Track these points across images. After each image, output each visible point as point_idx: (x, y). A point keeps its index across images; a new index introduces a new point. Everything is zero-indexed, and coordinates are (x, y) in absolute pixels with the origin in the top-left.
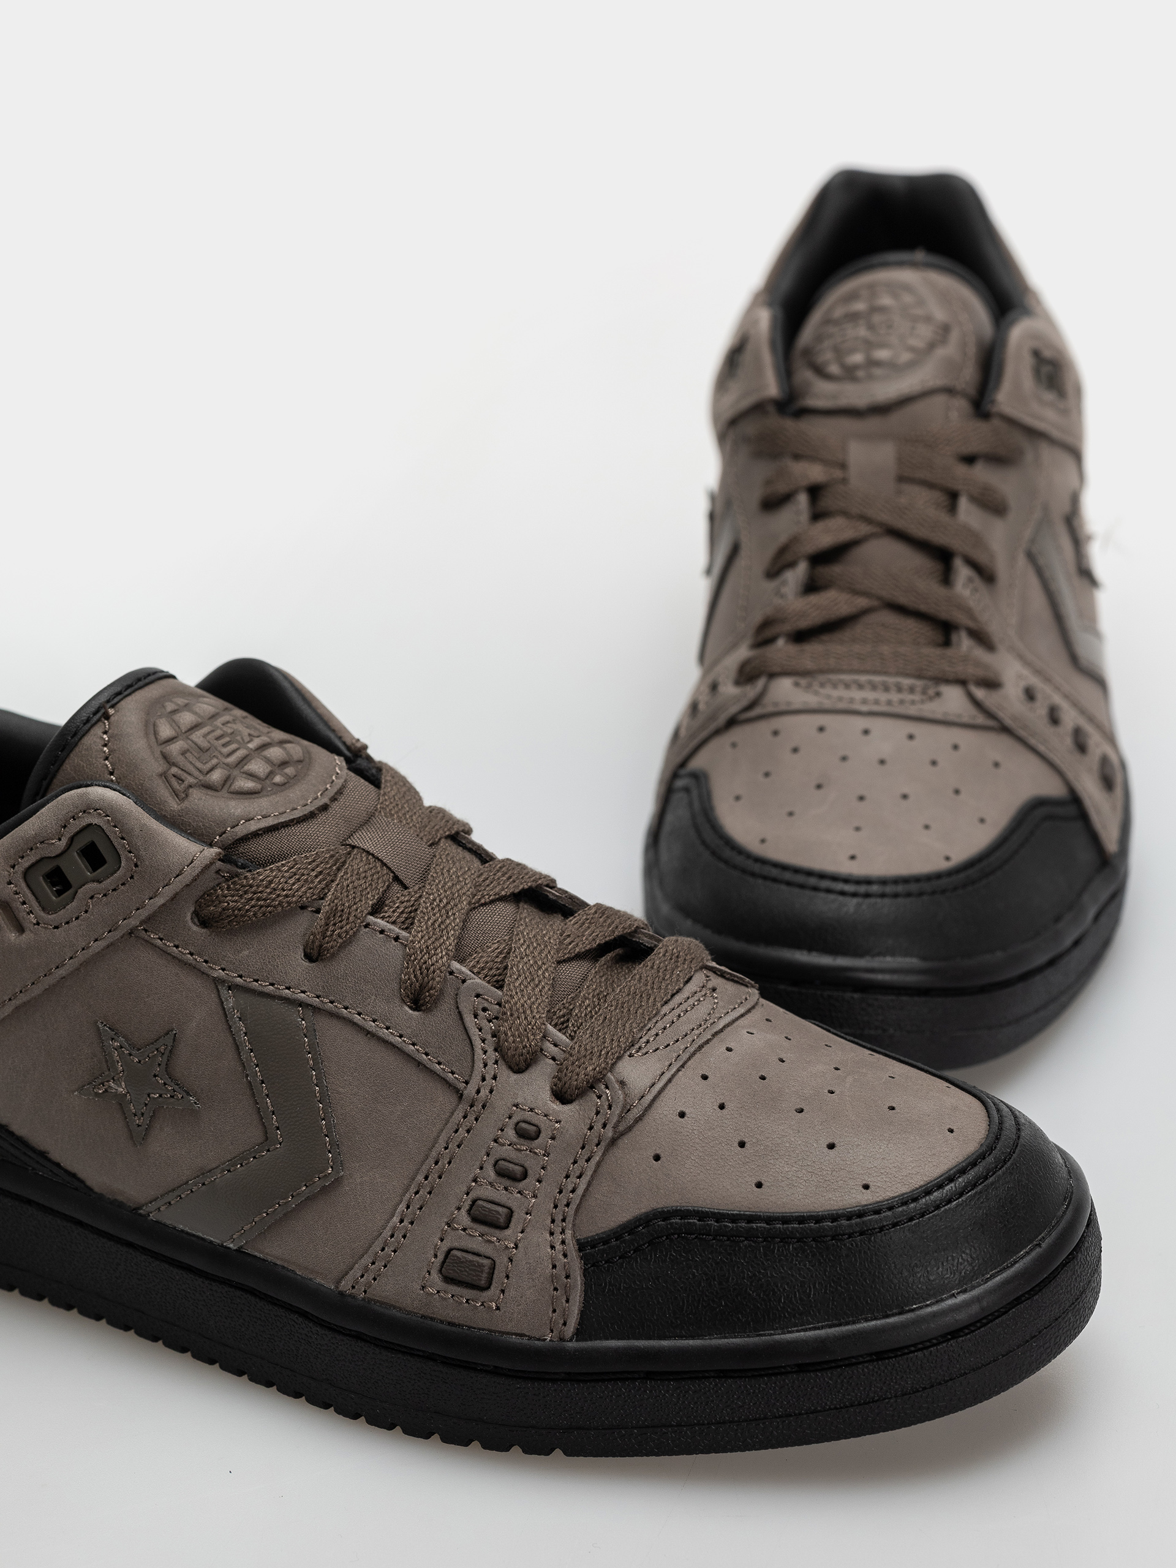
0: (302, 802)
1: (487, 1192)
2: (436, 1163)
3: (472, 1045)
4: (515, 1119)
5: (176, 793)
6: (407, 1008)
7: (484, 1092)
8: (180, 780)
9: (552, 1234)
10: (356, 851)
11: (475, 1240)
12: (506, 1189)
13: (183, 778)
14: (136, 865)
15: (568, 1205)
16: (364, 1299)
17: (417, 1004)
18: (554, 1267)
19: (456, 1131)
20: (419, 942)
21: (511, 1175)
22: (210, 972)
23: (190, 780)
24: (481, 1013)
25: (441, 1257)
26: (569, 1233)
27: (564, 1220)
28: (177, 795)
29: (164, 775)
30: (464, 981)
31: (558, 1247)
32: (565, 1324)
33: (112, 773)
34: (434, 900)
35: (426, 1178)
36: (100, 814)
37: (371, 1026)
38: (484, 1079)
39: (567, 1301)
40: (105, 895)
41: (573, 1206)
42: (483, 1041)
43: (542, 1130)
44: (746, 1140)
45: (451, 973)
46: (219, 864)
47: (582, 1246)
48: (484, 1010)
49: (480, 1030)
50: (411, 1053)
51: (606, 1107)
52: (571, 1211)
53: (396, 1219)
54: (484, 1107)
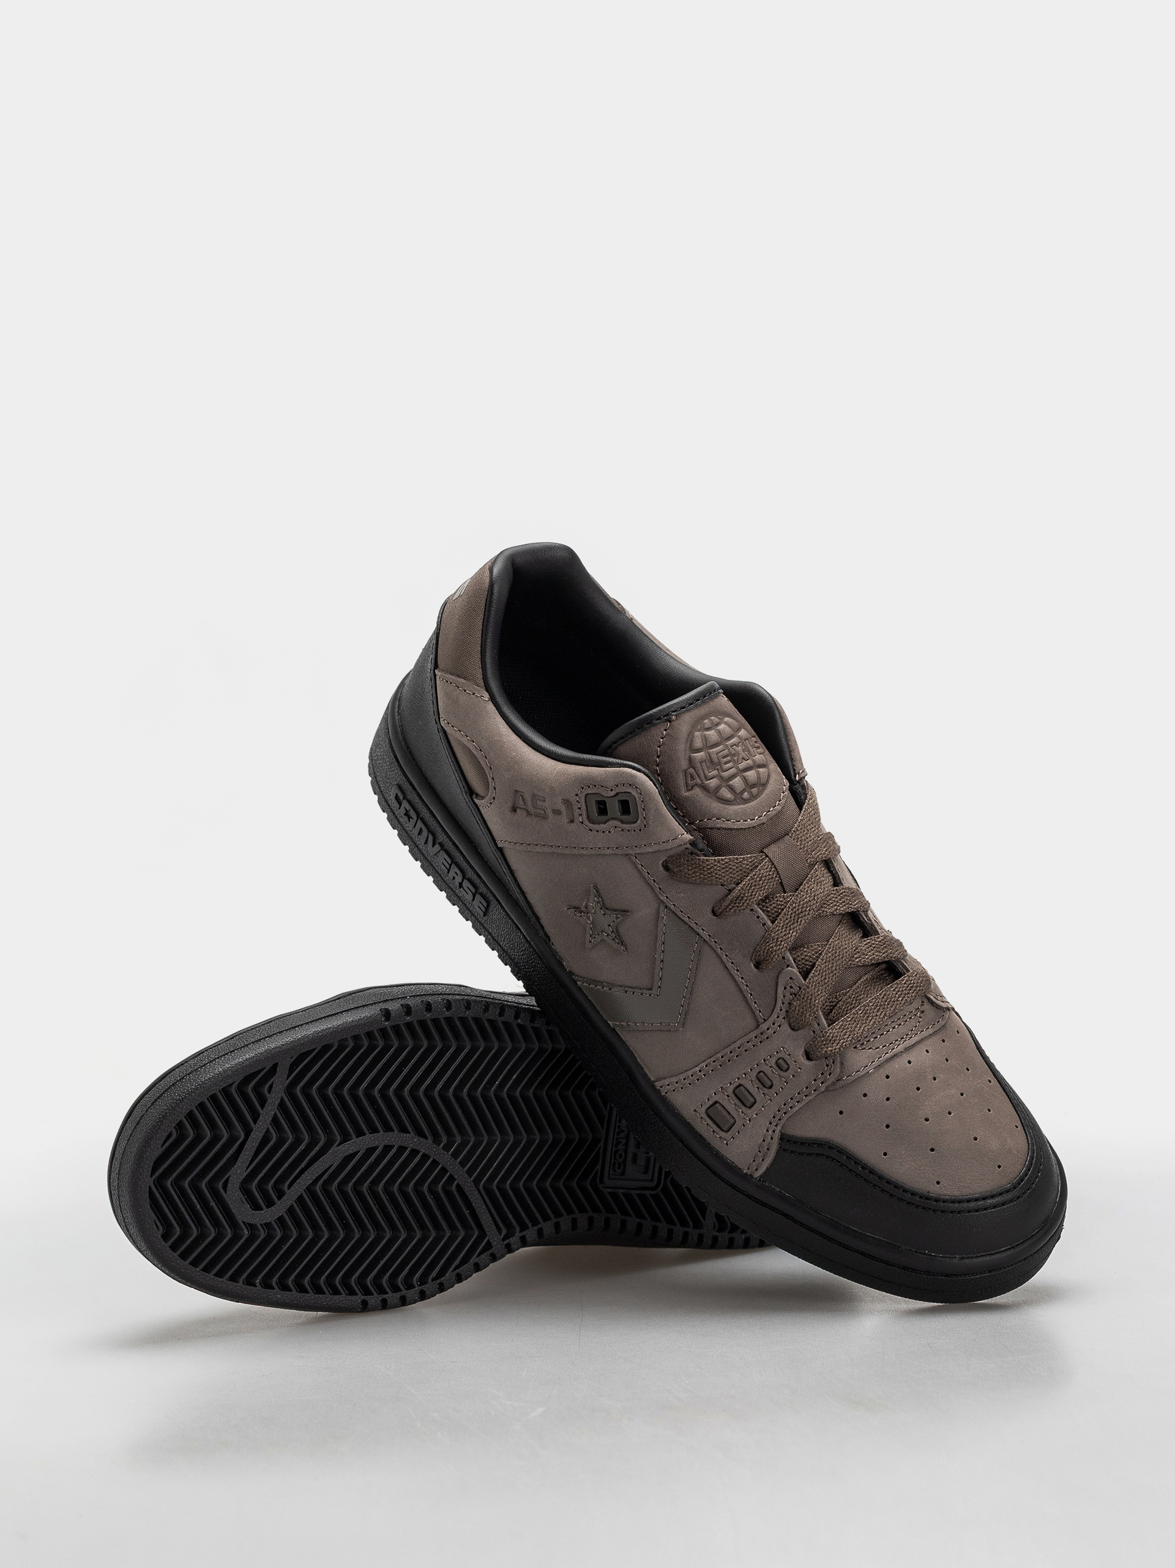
0: (752, 817)
1: (748, 1084)
2: (731, 1052)
3: (776, 1003)
4: (779, 1055)
5: (687, 784)
6: (752, 965)
7: (771, 1031)
8: (692, 778)
9: (770, 1123)
10: (767, 859)
11: (731, 1104)
12: (758, 1088)
13: (694, 778)
14: (645, 826)
15: (785, 1113)
16: (663, 1096)
17: (758, 965)
18: (764, 1141)
19: (748, 1042)
20: (775, 933)
21: (764, 1082)
22: (660, 896)
23: (699, 781)
24: (788, 988)
25: (711, 1103)
26: (779, 1128)
27: (780, 1120)
28: (687, 786)
29: (685, 772)
30: (788, 966)
31: (770, 1132)
32: (757, 1170)
33: (658, 757)
34: (795, 908)
35: (722, 1057)
36: (637, 791)
37: (729, 965)
38: (774, 1024)
39: (763, 1160)
40: (623, 830)
41: (788, 1116)
42: (783, 1003)
43: (790, 1069)
44: (891, 1125)
45: (783, 958)
46: (688, 846)
47: (783, 1137)
48: (791, 987)
49: (784, 997)
50: (743, 990)
51: (828, 1073)
52: (785, 1117)
53: (697, 1069)
54: (767, 1038)
